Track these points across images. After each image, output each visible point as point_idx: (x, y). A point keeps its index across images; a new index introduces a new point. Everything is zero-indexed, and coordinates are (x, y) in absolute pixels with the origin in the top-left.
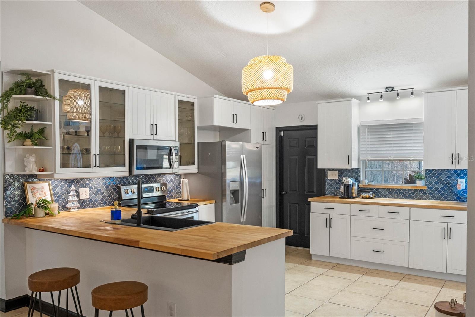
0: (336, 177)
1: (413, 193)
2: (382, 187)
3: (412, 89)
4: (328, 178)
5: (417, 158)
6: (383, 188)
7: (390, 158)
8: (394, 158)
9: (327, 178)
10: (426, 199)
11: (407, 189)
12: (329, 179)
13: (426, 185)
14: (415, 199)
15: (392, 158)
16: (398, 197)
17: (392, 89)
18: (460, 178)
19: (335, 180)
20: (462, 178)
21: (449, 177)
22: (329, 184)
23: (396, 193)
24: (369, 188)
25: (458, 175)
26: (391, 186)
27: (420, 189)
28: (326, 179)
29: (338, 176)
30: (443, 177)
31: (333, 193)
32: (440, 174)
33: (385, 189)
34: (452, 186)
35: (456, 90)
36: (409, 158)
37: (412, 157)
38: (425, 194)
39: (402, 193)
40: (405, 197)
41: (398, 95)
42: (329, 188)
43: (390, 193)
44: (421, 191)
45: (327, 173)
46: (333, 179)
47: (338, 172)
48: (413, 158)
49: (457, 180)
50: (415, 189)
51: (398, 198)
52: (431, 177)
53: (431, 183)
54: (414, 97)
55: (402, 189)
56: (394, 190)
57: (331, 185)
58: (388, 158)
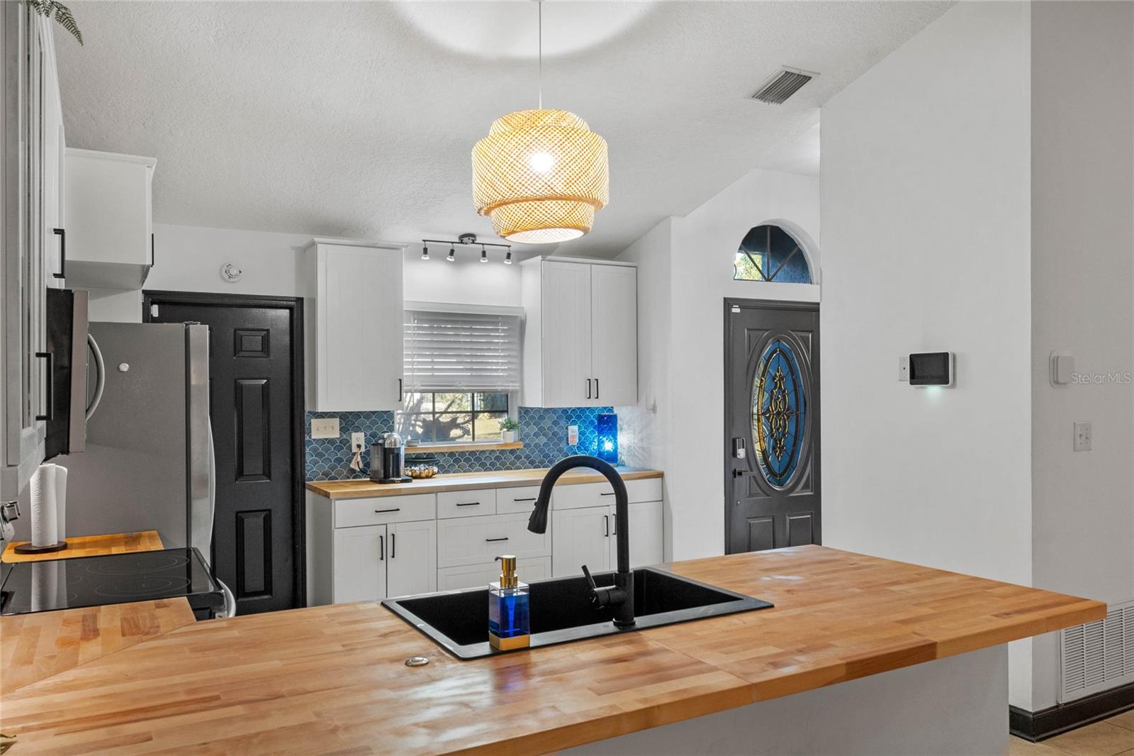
0: (336, 434)
1: (497, 458)
2: (439, 451)
3: (509, 246)
4: (313, 437)
5: (509, 386)
6: (442, 451)
7: (461, 386)
8: (467, 386)
9: (310, 437)
10: (520, 468)
11: (488, 451)
12: (314, 440)
13: (520, 440)
14: (502, 469)
15: (464, 386)
16: (471, 468)
17: (473, 241)
18: (571, 424)
19: (331, 441)
20: (574, 423)
21: (555, 423)
22: (315, 450)
23: (467, 460)
24: (414, 454)
25: (569, 418)
26: (460, 446)
27: (510, 448)
28: (307, 438)
29: (340, 430)
30: (547, 423)
31: (326, 475)
32: (541, 418)
33: (446, 453)
34: (560, 439)
35: (591, 264)
36: (495, 386)
37: (499, 384)
38: (518, 458)
39: (478, 459)
40: (485, 468)
41: (484, 254)
42: (315, 463)
43: (457, 461)
44: (512, 452)
45: (310, 424)
46: (326, 439)
47: (338, 419)
48: (502, 386)
49: (567, 428)
50: (501, 449)
51: (471, 471)
52: (527, 424)
53: (527, 436)
54: (510, 263)
55: (478, 451)
56: (462, 454)
57: (320, 455)
58: (456, 386)
